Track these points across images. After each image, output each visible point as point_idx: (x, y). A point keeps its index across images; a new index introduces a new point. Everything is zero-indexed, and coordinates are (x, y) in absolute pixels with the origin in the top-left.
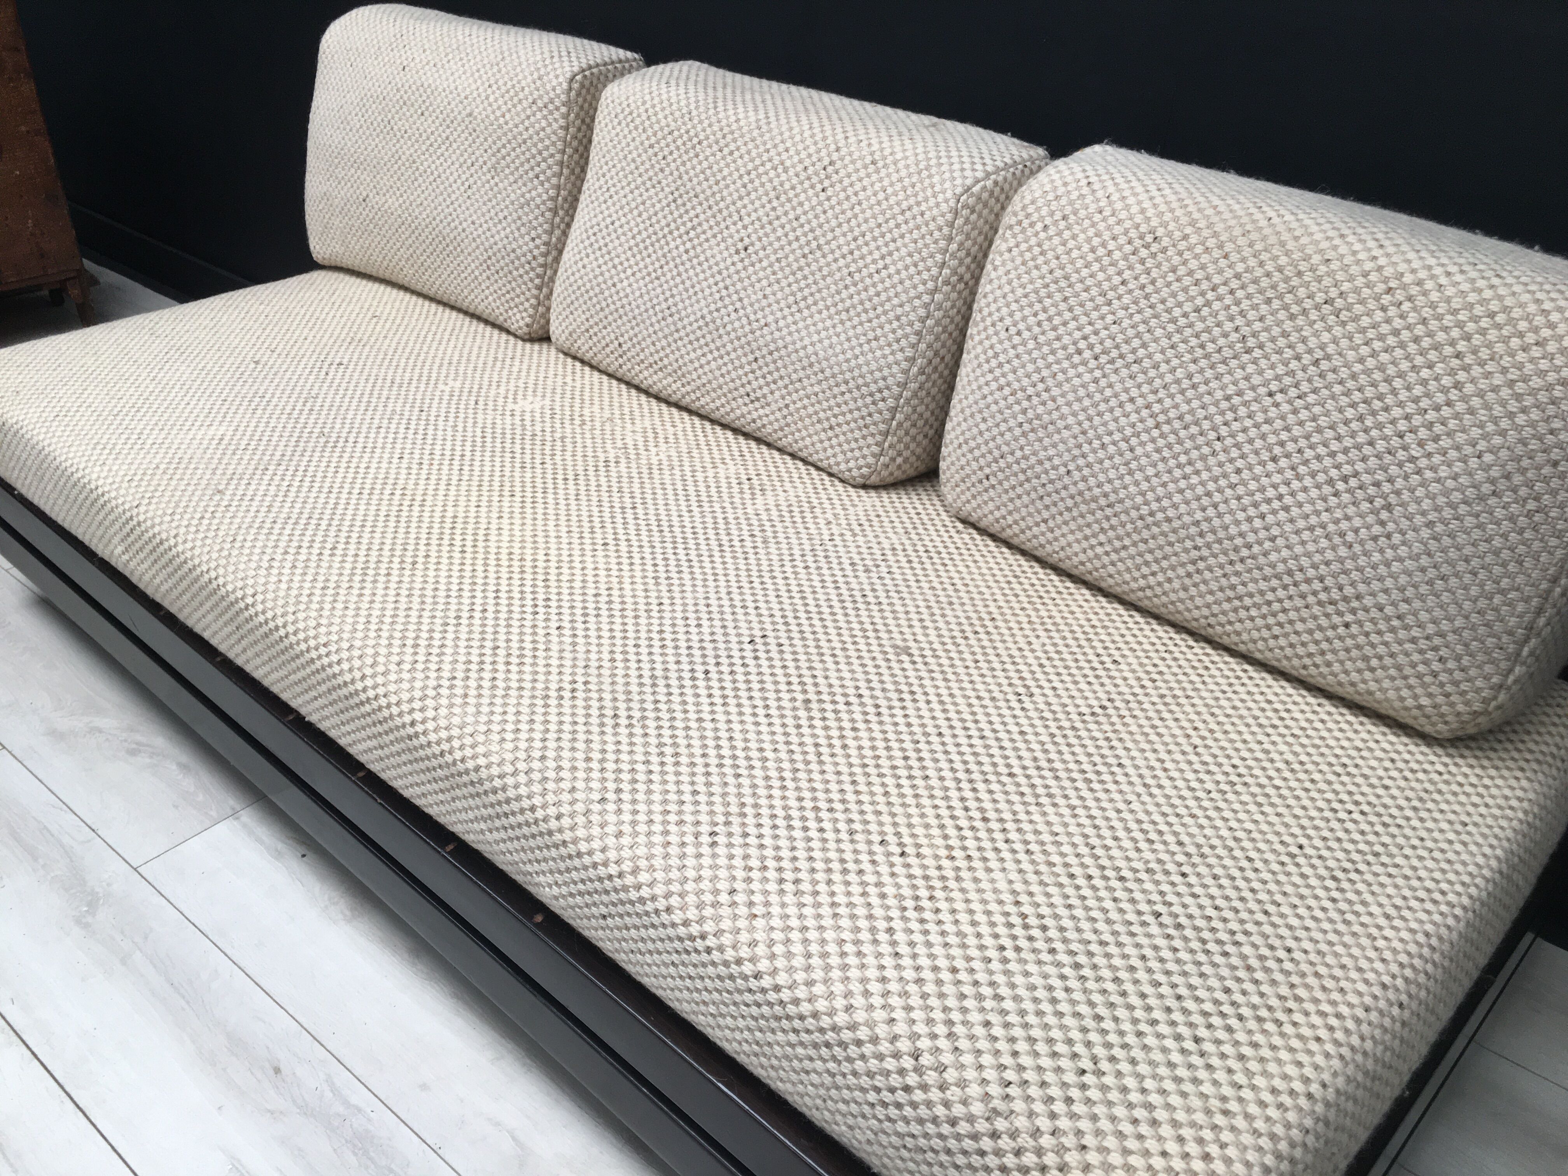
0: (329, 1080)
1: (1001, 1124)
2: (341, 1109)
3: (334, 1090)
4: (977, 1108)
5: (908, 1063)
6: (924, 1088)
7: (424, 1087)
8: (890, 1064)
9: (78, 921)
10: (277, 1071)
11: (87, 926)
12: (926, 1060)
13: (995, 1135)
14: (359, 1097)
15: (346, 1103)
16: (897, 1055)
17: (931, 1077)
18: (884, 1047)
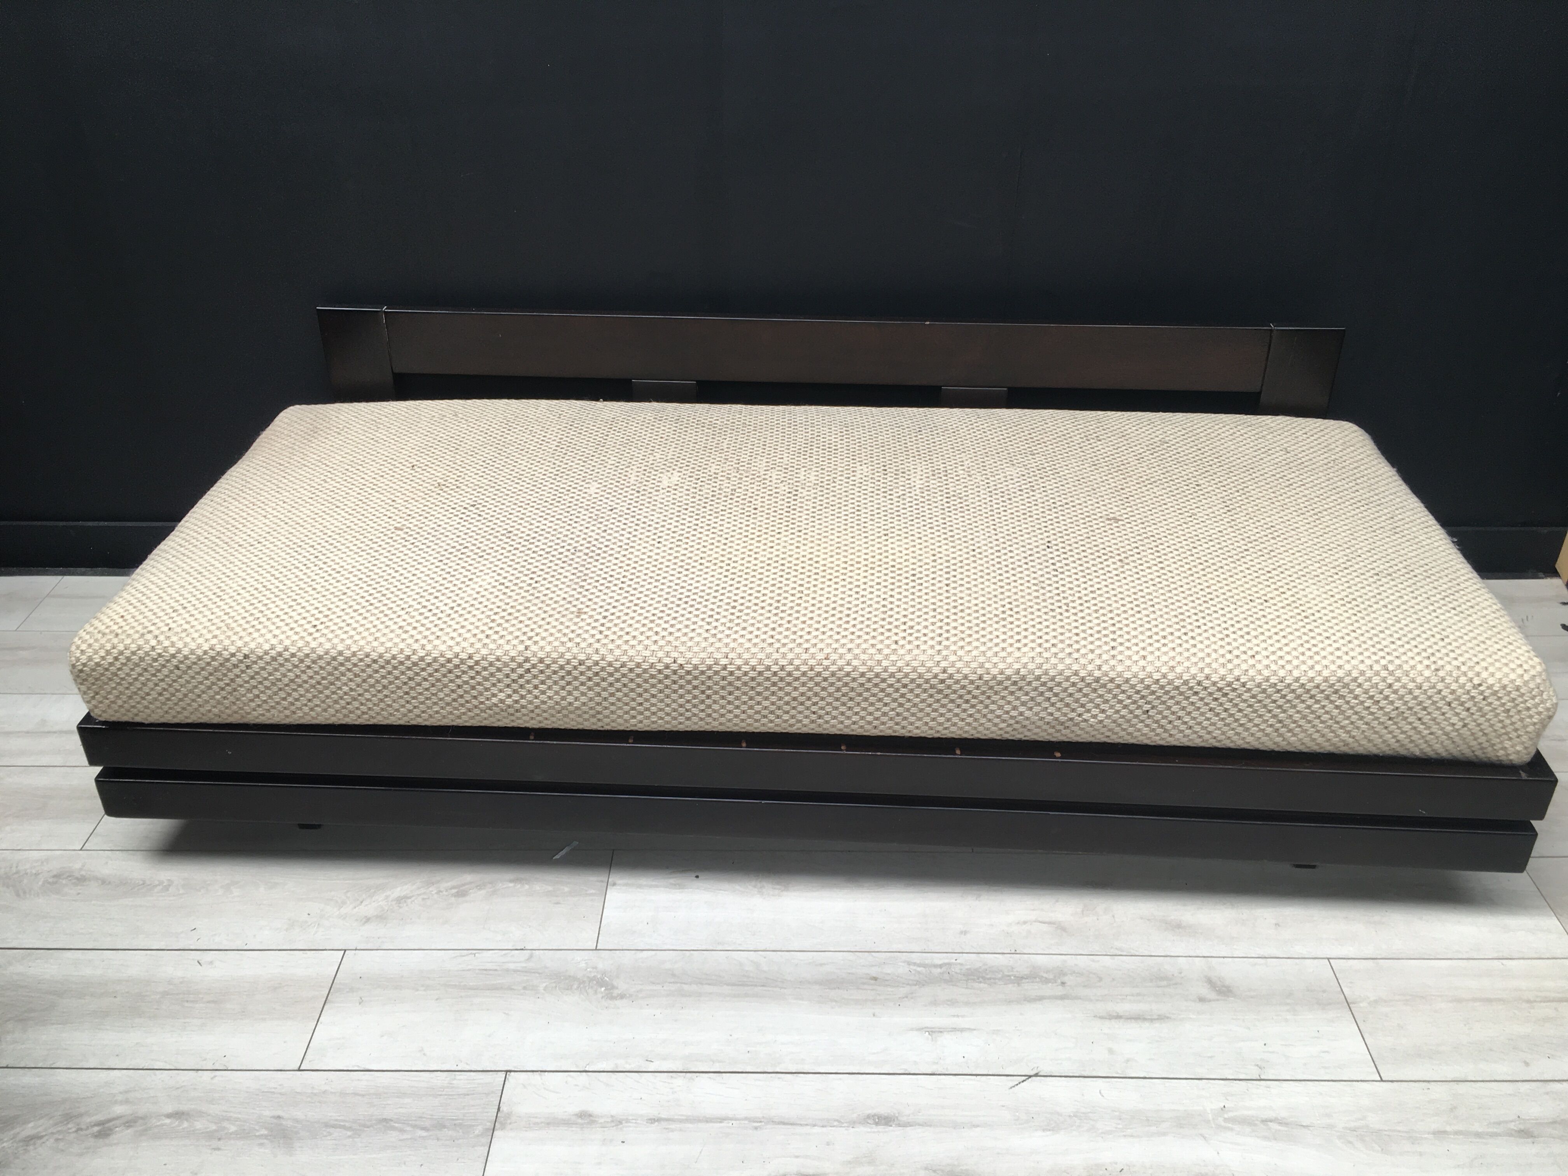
0: (909, 963)
1: (1441, 673)
2: (939, 970)
3: (919, 965)
4: (1427, 673)
5: (1384, 674)
6: (1398, 680)
7: (964, 933)
8: (1376, 680)
9: (612, 998)
10: (875, 979)
11: (622, 996)
12: (1391, 668)
13: (1443, 680)
14: (938, 959)
15: (936, 966)
16: (1377, 674)
17: (1398, 673)
18: (1369, 674)
